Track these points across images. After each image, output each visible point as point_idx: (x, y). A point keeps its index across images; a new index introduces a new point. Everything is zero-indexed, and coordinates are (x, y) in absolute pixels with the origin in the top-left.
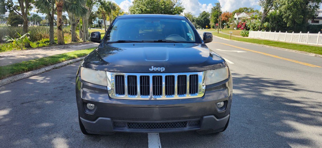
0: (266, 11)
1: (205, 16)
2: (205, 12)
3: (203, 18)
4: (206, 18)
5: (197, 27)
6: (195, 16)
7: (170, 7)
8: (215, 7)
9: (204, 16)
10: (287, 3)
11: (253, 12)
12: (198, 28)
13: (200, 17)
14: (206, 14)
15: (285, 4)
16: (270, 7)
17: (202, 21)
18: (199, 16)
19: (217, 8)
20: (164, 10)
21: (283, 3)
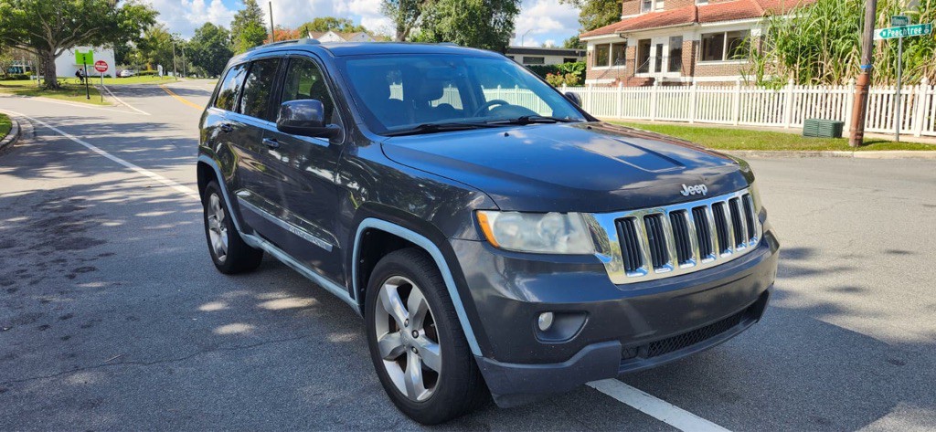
0: (403, 31)
1: (215, 37)
2: (211, 24)
3: (208, 44)
4: (218, 44)
5: (191, 71)
6: (181, 37)
7: (104, 6)
8: (244, 13)
9: (210, 37)
10: (454, 13)
11: (353, 32)
12: (193, 74)
13: (199, 42)
14: (215, 32)
15: (449, 15)
16: (410, 20)
17: (205, 53)
18: (194, 36)
19: (252, 16)
20: (85, 13)
21: (446, 11)
